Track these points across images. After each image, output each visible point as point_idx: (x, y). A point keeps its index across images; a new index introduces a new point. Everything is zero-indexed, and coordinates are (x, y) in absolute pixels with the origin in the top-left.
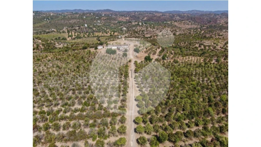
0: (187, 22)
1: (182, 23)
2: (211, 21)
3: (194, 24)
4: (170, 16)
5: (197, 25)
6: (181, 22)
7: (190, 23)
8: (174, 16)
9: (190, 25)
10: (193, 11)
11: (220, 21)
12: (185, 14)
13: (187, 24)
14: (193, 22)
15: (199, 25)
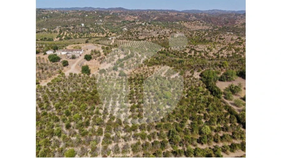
0: (198, 23)
1: (192, 24)
2: (228, 22)
3: (206, 25)
4: (185, 16)
5: (209, 26)
6: (192, 22)
7: (202, 24)
8: (189, 16)
9: (201, 26)
10: (214, 10)
11: (238, 22)
12: (203, 14)
13: (198, 25)
14: (205, 23)
15: (212, 26)
